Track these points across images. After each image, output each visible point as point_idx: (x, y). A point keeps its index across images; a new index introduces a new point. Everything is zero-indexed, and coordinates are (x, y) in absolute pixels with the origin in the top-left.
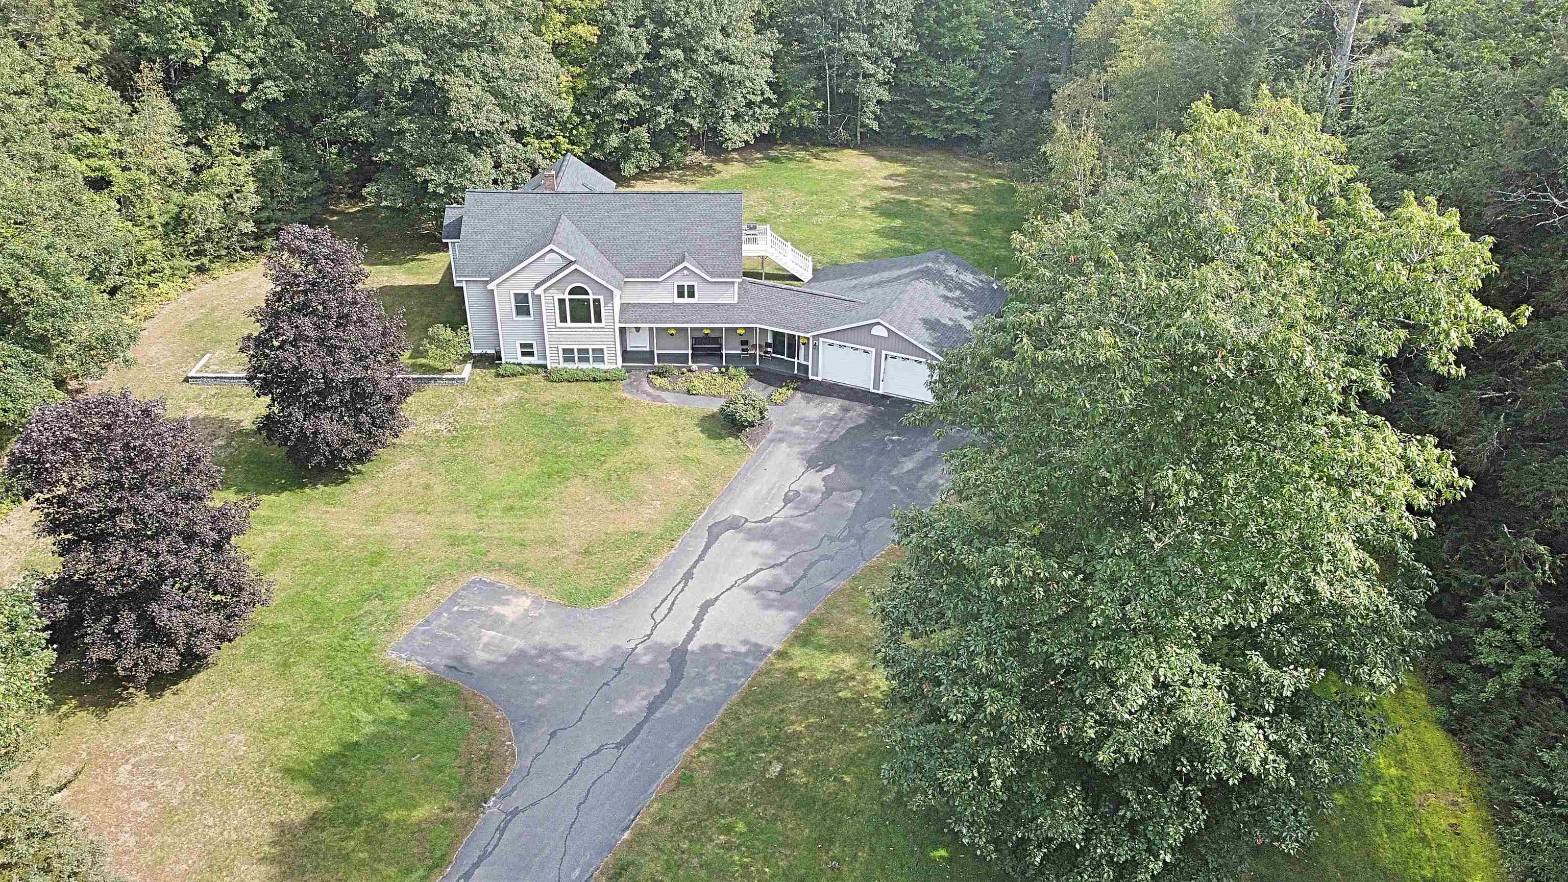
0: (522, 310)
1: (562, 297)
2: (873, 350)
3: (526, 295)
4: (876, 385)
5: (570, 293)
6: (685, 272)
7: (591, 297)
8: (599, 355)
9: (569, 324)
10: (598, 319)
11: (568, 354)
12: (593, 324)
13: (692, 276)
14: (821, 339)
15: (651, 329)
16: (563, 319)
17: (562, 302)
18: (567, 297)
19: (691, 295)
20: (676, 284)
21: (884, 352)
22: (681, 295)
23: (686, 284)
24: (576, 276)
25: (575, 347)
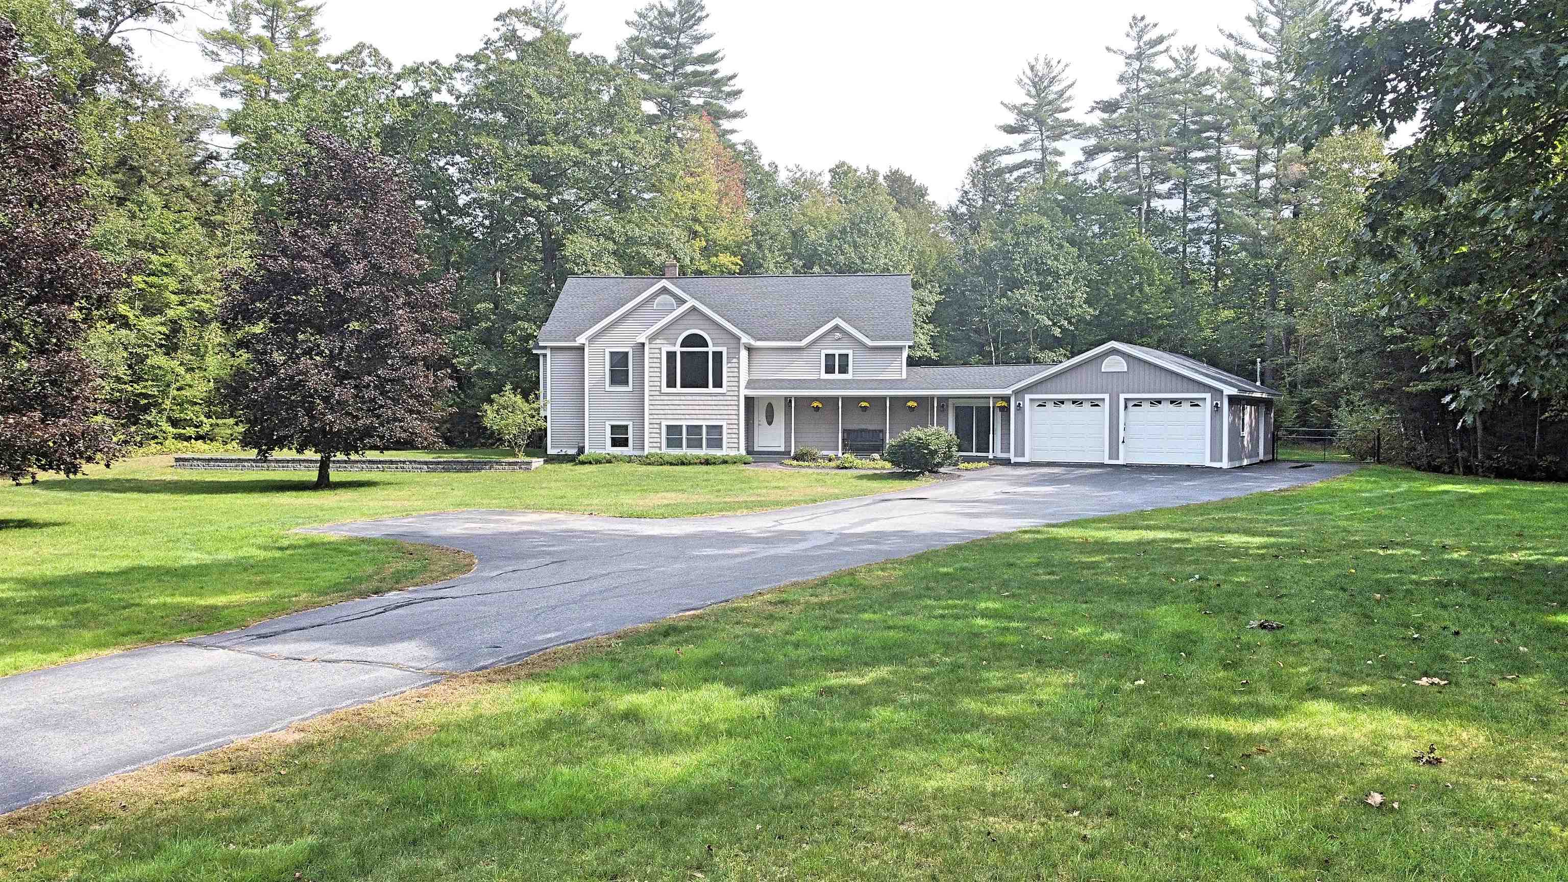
0: (619, 375)
1: (672, 349)
2: (1106, 397)
3: (627, 354)
4: (1114, 453)
5: (685, 343)
6: (838, 335)
7: (711, 349)
8: (715, 436)
9: (678, 389)
10: (718, 384)
11: (674, 435)
12: (711, 389)
13: (846, 342)
14: (1028, 397)
15: (788, 400)
16: (671, 383)
17: (671, 356)
18: (678, 349)
19: (844, 369)
20: (824, 352)
21: (1122, 397)
22: (830, 369)
23: (837, 352)
24: (694, 317)
25: (684, 423)
